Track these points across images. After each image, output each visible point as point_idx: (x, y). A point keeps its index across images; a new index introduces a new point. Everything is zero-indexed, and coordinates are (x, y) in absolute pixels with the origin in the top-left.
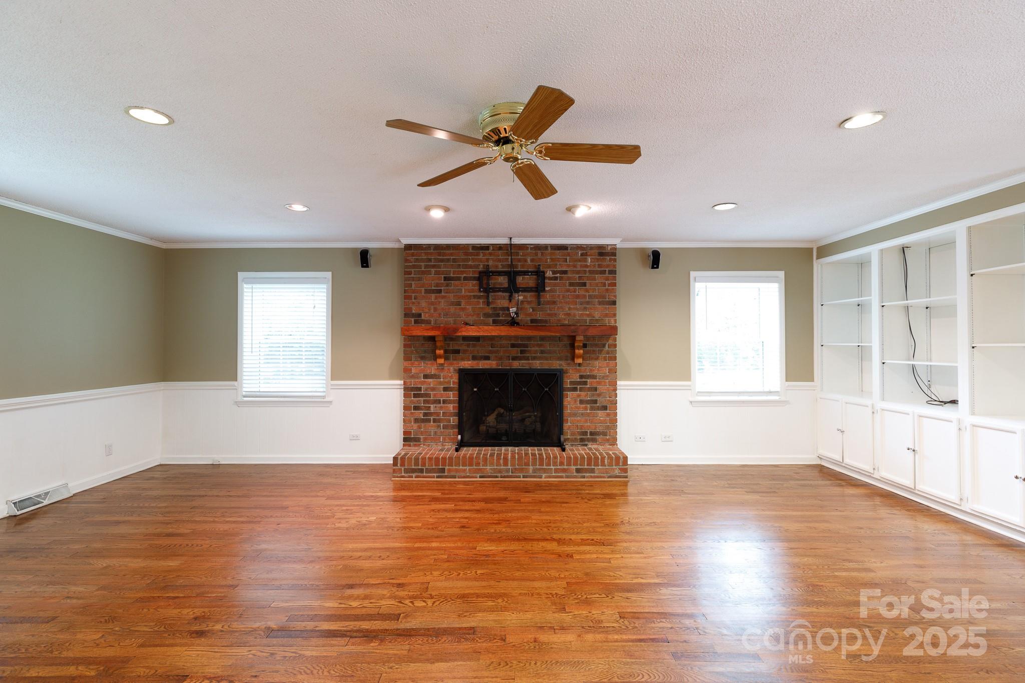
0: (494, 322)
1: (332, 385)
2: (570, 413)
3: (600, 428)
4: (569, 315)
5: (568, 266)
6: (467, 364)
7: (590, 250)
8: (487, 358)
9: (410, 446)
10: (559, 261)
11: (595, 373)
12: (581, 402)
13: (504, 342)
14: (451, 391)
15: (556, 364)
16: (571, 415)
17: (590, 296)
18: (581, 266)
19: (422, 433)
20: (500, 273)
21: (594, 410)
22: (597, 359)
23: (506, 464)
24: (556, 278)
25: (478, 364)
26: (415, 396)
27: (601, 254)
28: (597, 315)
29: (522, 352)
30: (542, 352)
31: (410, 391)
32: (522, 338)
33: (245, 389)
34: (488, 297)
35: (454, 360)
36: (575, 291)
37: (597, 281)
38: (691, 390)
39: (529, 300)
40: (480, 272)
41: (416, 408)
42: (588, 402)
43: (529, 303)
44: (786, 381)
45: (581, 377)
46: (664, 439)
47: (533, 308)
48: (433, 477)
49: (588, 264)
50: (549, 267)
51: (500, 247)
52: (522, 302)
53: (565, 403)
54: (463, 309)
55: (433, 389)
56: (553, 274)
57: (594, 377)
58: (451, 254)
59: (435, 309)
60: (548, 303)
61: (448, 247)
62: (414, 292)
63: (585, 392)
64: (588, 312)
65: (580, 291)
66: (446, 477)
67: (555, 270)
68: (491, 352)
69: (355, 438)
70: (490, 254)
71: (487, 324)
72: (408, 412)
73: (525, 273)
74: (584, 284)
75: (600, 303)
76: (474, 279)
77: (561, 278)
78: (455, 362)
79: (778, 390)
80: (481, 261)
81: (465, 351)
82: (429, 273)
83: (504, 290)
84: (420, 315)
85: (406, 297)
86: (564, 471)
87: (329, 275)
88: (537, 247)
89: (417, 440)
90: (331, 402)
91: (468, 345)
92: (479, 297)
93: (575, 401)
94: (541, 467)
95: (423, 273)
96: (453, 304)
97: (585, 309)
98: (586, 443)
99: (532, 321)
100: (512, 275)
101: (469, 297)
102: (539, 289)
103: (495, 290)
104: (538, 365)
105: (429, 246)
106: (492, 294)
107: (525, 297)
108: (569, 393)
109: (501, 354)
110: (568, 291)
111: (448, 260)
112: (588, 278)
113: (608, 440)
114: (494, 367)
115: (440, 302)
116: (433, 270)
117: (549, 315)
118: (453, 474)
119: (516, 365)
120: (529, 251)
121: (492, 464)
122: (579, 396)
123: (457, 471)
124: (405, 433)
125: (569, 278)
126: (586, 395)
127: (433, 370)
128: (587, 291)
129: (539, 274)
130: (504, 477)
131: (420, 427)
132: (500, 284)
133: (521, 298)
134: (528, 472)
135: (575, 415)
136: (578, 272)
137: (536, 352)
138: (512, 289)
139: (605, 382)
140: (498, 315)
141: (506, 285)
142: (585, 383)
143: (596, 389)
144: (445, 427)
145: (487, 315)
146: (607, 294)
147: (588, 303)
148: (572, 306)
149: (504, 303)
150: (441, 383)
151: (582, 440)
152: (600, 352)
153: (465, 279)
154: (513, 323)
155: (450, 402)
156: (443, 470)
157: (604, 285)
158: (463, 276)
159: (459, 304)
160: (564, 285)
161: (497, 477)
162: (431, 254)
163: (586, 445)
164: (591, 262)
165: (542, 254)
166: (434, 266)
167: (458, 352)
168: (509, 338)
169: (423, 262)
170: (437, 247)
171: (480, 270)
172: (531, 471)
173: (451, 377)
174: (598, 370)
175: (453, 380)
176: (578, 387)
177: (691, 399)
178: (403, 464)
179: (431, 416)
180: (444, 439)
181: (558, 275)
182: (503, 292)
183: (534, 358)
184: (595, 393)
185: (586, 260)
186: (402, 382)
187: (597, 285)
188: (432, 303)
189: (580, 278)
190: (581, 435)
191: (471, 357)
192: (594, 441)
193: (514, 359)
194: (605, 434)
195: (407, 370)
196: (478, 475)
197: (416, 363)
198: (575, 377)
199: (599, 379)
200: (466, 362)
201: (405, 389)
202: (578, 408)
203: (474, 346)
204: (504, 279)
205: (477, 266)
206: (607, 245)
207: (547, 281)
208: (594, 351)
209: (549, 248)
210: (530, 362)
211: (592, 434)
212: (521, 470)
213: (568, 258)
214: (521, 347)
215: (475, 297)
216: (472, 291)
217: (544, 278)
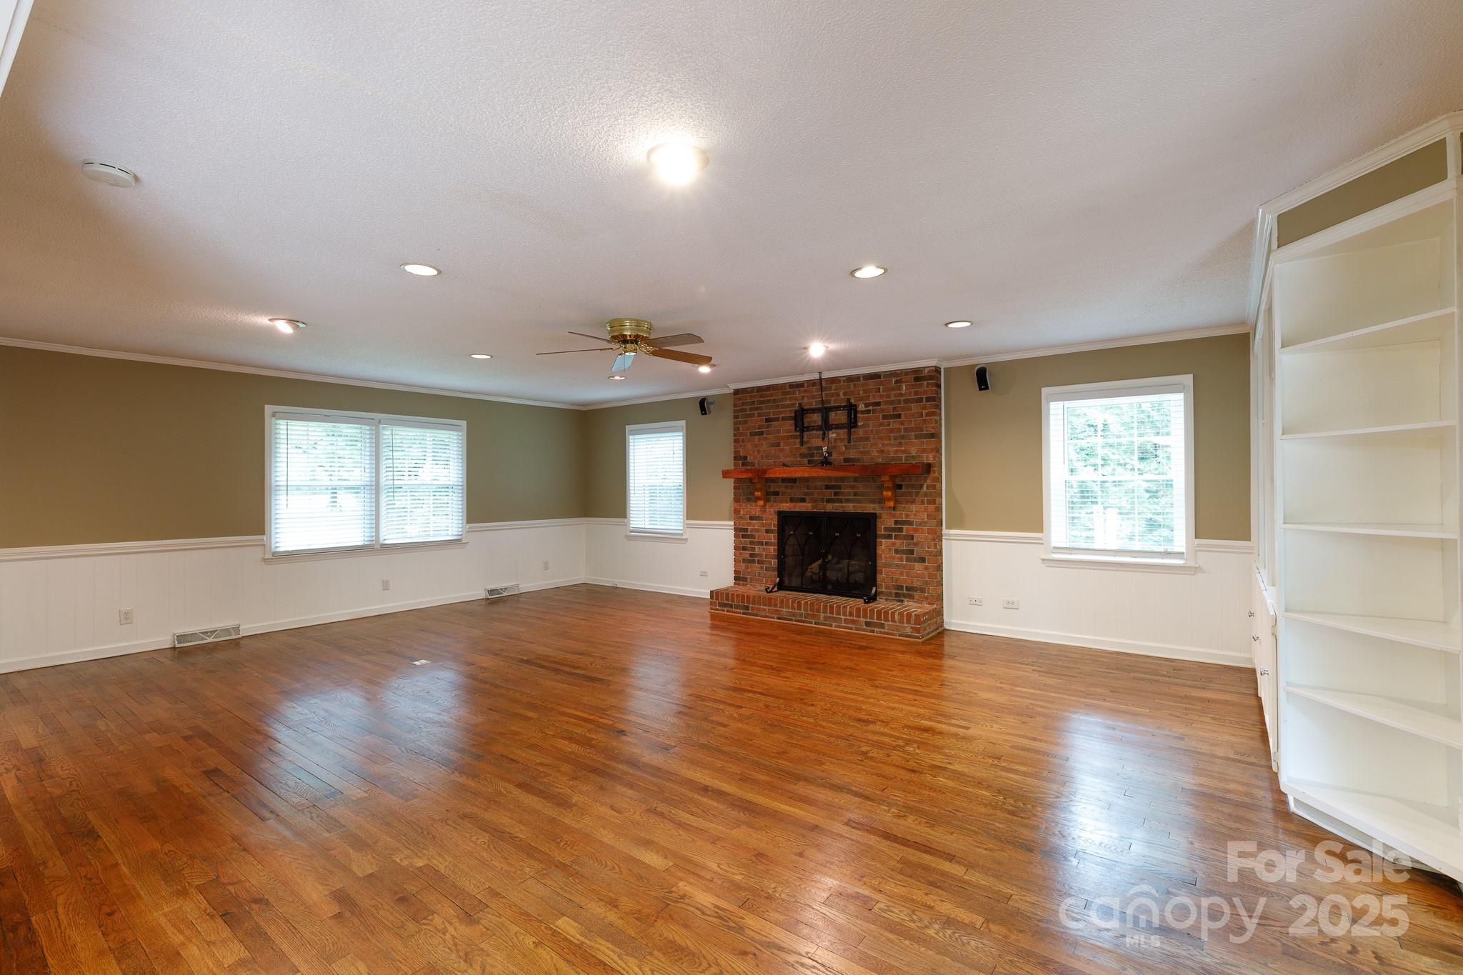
0: (810, 462)
1: (687, 524)
2: (885, 564)
3: (918, 583)
4: (882, 452)
5: (882, 396)
6: (786, 506)
7: (905, 375)
8: (803, 500)
9: (739, 584)
10: (871, 392)
11: (911, 518)
12: (897, 551)
13: (818, 483)
14: (772, 533)
15: (870, 508)
16: (886, 565)
17: (906, 430)
18: (895, 396)
19: (749, 573)
20: (813, 411)
21: (911, 562)
22: (913, 502)
23: (799, 608)
24: (868, 412)
25: (795, 507)
26: (744, 536)
27: (917, 379)
28: (913, 451)
29: (836, 494)
30: (855, 494)
31: (740, 532)
32: (837, 479)
33: (632, 526)
34: (802, 437)
35: (775, 501)
36: (889, 425)
37: (913, 411)
38: (1042, 544)
39: (842, 437)
40: (796, 412)
41: (744, 549)
42: (903, 552)
43: (842, 440)
44: (1196, 538)
45: (896, 523)
46: (1006, 606)
47: (845, 446)
48: (740, 613)
49: (903, 392)
50: (861, 399)
51: (812, 383)
52: (835, 440)
53: (879, 552)
54: (782, 450)
55: (757, 531)
56: (865, 407)
57: (910, 523)
58: (771, 395)
59: (759, 451)
60: (861, 439)
61: (769, 388)
62: (741, 436)
63: (901, 539)
64: (903, 448)
65: (894, 424)
66: (750, 614)
67: (868, 402)
68: (806, 494)
69: (704, 574)
70: (805, 391)
71: (802, 465)
72: (738, 552)
73: (837, 408)
74: (899, 416)
75: (916, 437)
76: (790, 418)
77: (874, 411)
78: (775, 504)
79: (1183, 550)
80: (796, 399)
81: (784, 493)
82: (753, 415)
83: (819, 428)
84: (746, 458)
85: (736, 441)
86: (853, 622)
87: (683, 423)
88: (850, 379)
89: (745, 579)
90: (686, 540)
91: (786, 487)
92: (795, 437)
93: (890, 550)
94: (831, 615)
95: (748, 416)
96: (773, 445)
97: (900, 444)
98: (902, 599)
99: (846, 460)
100: (825, 411)
101: (788, 438)
102: (852, 424)
103: (809, 429)
104: (851, 508)
105: (753, 388)
106: (807, 433)
107: (838, 434)
108: (883, 540)
109: (816, 496)
110: (882, 424)
111: (769, 401)
112: (903, 409)
113: (926, 598)
114: (810, 510)
115: (762, 444)
116: (756, 413)
117: (862, 453)
118: (755, 612)
119: (830, 508)
120: (842, 383)
121: (787, 607)
122: (894, 544)
123: (759, 610)
124: (736, 572)
125: (882, 411)
126: (901, 544)
127: (756, 511)
128: (902, 423)
129: (851, 409)
130: (798, 621)
131: (747, 568)
132: (815, 422)
133: (834, 435)
134: (819, 618)
135: (889, 566)
136: (892, 403)
137: (849, 494)
138: (826, 426)
139: (923, 530)
140: (812, 455)
141: (820, 423)
142: (901, 530)
143: (912, 538)
144: (767, 569)
145: (803, 456)
146: (925, 426)
147: (903, 437)
148: (886, 442)
149: (816, 442)
150: (763, 525)
151: (897, 595)
152: (917, 494)
153: (784, 419)
154: (826, 463)
155: (771, 544)
156: (747, 608)
157: (921, 415)
158: (781, 416)
159: (778, 445)
160: (877, 418)
161: (791, 620)
162: (754, 396)
163: (902, 601)
164: (906, 389)
165: (855, 386)
166: (757, 409)
167: (777, 494)
168: (822, 479)
169: (748, 405)
170: (760, 389)
171: (796, 408)
172: (822, 618)
173: (772, 519)
174: (915, 515)
175: (773, 522)
176: (893, 534)
177: (1043, 557)
178: (717, 599)
179: (756, 557)
180: (766, 581)
181: (871, 408)
182: (817, 430)
183: (848, 501)
184: (911, 541)
185: (900, 388)
186: (732, 523)
187: (913, 416)
188: (756, 446)
189: (894, 409)
190: (895, 589)
191: (789, 500)
192: (911, 597)
193: (828, 501)
194: (923, 590)
195: (736, 512)
196: (776, 616)
197: (744, 504)
198: (890, 523)
199: (917, 525)
200: (784, 504)
201: (735, 529)
202: (894, 558)
203: (792, 487)
204: (818, 417)
205: (793, 405)
206: (924, 368)
207: (859, 415)
208: (909, 492)
209: (862, 379)
210: (844, 504)
211: (908, 589)
212: (813, 616)
213: (881, 387)
214: (834, 489)
215: (791, 437)
216: (789, 431)
217: (856, 412)
